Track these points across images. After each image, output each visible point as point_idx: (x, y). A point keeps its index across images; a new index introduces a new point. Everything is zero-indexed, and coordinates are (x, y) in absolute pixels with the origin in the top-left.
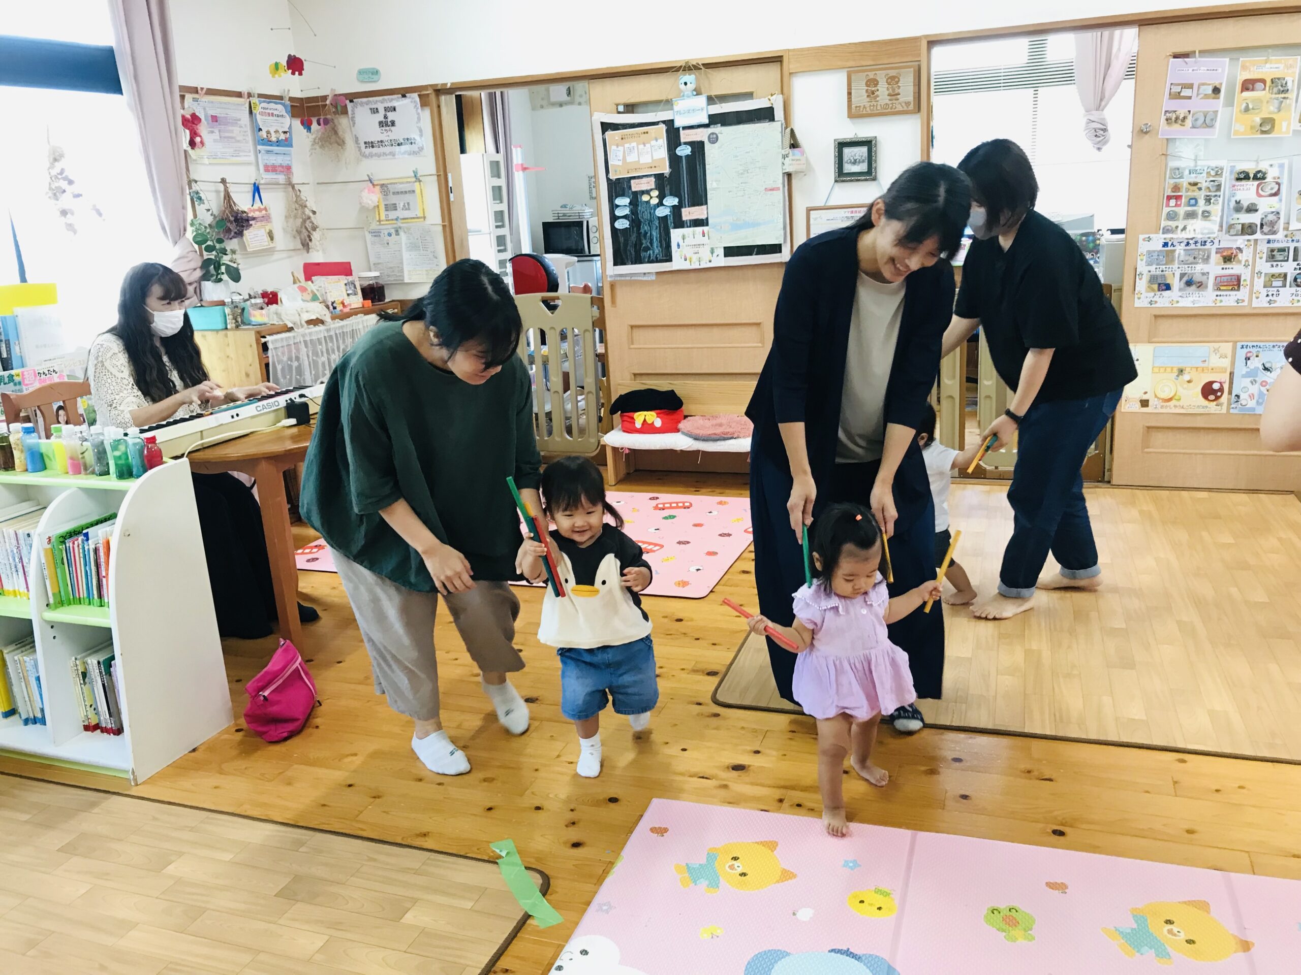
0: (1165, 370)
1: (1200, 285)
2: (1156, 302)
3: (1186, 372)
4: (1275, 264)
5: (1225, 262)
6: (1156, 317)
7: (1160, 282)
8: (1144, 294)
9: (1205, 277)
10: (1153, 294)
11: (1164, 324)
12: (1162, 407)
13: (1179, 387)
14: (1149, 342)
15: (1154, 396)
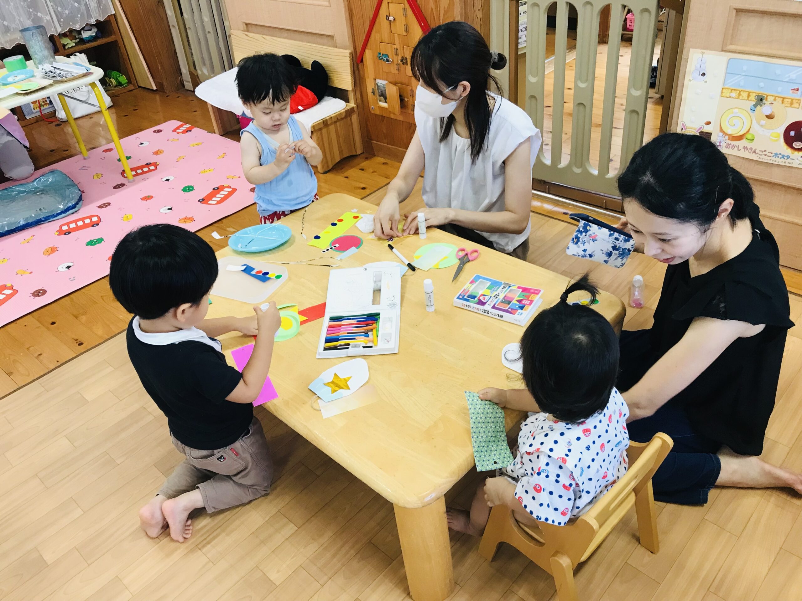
0: (740, 94)
3: (767, 103)
6: (739, 11)
11: (751, 24)
12: (727, 145)
13: (754, 123)
14: (723, 51)
15: (719, 129)
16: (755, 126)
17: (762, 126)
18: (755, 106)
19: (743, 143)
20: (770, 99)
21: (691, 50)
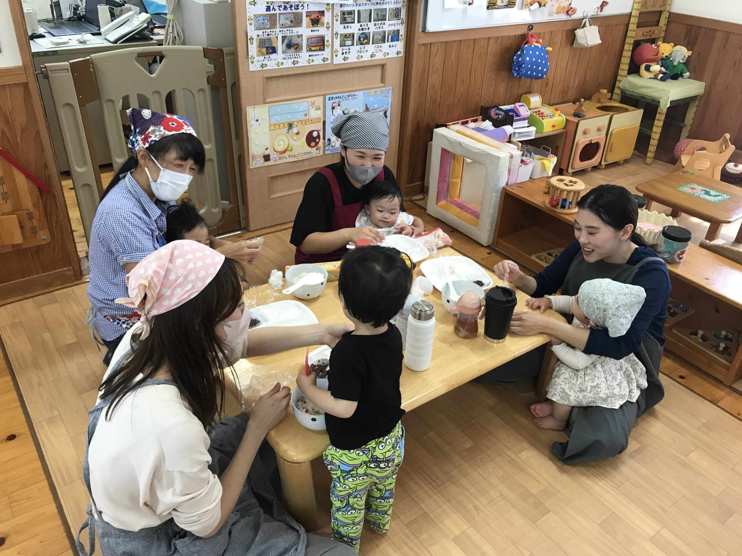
0: (279, 126)
1: (298, 47)
2: (266, 65)
3: (294, 126)
4: (346, 25)
5: (313, 25)
6: (267, 78)
7: (267, 46)
8: (257, 58)
9: (300, 39)
10: (262, 58)
11: (274, 85)
12: (280, 159)
13: (291, 140)
14: (265, 103)
15: (273, 151)
16: (292, 141)
17: (295, 140)
18: (288, 130)
19: (288, 153)
20: (295, 123)
21: (247, 108)
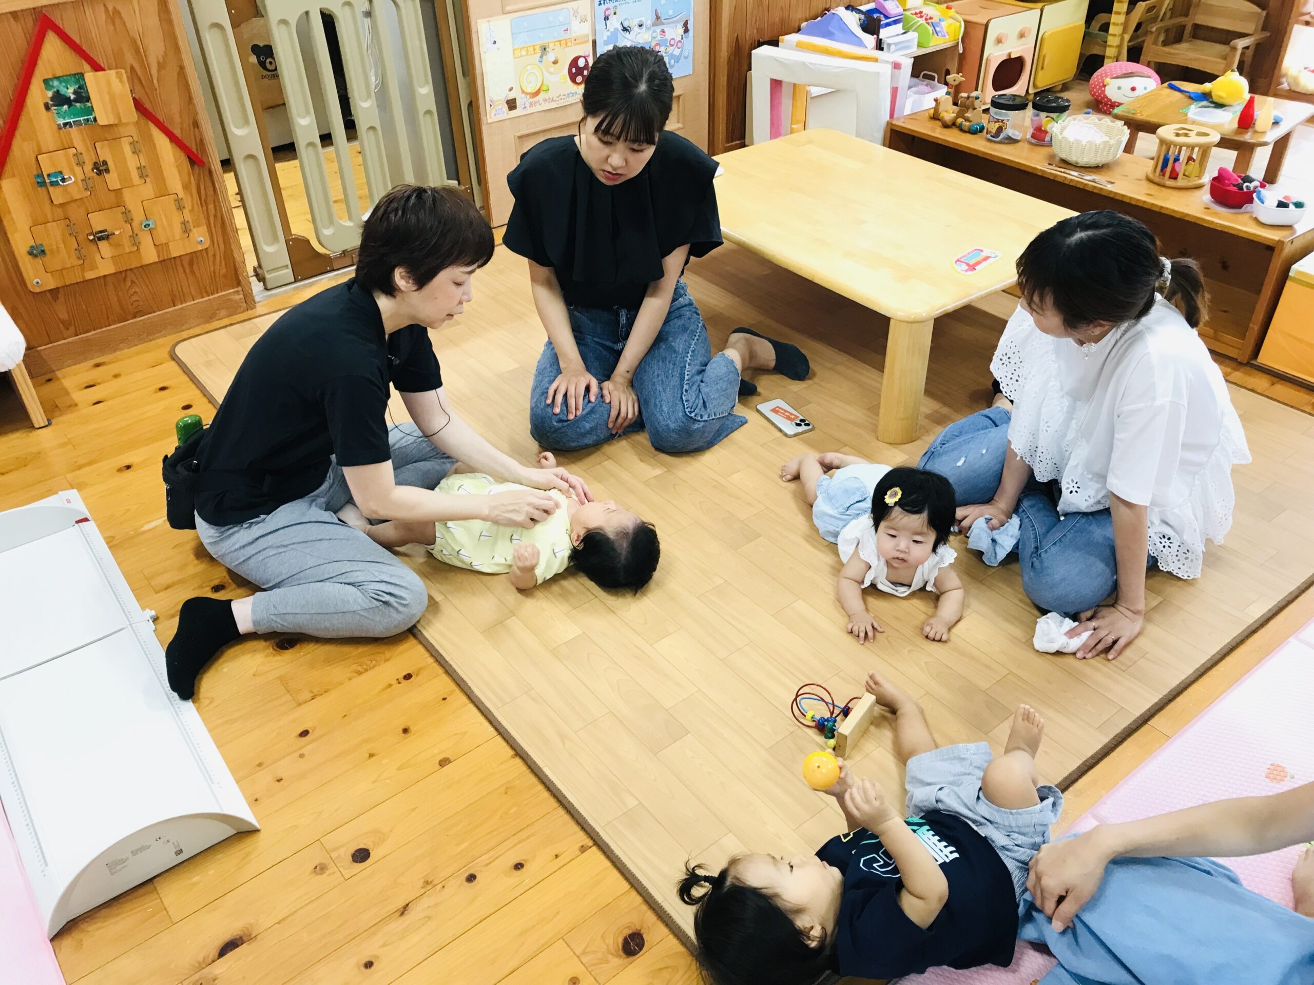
0: (527, 51)
3: (550, 50)
12: (531, 105)
14: (504, 13)
15: (521, 91)
16: (546, 75)
17: (551, 73)
18: (541, 57)
19: (542, 96)
20: (551, 45)
21: (478, 22)
